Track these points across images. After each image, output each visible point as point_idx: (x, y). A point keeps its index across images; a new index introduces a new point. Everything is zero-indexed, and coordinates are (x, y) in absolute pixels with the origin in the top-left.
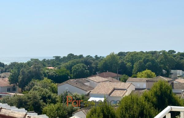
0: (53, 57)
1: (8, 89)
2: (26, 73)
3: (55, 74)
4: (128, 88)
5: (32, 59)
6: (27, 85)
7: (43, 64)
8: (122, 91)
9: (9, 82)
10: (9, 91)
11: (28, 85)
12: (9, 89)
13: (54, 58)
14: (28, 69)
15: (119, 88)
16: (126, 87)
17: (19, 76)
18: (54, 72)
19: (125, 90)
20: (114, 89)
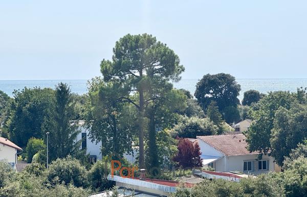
1: (245, 163)
2: (290, 121)
6: (289, 156)
9: (246, 145)
10: (250, 169)
11: (291, 155)
12: (250, 163)
14: (296, 111)
17: (272, 130)
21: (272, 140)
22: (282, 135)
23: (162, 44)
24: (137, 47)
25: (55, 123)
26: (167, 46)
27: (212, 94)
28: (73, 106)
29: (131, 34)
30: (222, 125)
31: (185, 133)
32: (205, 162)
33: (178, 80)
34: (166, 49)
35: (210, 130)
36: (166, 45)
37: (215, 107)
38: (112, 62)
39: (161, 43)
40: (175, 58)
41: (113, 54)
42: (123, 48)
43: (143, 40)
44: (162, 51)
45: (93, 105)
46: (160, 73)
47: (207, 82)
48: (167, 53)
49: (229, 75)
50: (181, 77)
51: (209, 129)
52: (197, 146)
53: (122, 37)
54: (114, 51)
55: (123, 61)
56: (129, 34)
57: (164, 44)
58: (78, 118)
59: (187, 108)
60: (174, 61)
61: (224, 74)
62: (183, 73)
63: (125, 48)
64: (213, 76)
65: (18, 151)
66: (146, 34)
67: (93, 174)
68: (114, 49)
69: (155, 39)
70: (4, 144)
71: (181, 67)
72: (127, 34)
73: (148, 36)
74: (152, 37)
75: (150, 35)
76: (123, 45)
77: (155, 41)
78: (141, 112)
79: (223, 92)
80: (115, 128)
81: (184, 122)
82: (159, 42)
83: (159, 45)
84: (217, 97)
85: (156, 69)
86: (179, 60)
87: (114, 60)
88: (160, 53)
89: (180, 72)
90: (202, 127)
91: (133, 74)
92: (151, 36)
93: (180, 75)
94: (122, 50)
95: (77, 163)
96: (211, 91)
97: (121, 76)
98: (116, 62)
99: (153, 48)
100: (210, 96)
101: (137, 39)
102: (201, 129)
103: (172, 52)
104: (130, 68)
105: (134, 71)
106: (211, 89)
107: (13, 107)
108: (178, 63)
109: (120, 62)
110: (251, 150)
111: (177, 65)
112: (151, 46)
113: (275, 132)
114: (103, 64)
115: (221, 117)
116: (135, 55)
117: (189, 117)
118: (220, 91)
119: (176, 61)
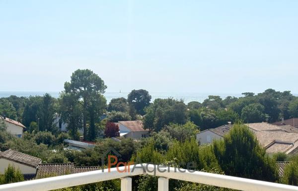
0: (243, 94)
1: (142, 135)
2: (163, 114)
3: (215, 117)
4: (296, 141)
5: (211, 97)
7: (221, 104)
8: (285, 145)
9: (143, 126)
13: (244, 96)
14: (167, 109)
15: (282, 140)
16: (293, 141)
18: (212, 115)
19: (290, 144)
20: (275, 142)
21: (154, 123)
22: (159, 121)
24: (83, 76)
25: (43, 114)
26: (98, 76)
28: (53, 105)
30: (136, 116)
32: (122, 135)
33: (104, 92)
38: (70, 83)
41: (71, 79)
43: (86, 72)
44: (95, 78)
45: (60, 104)
46: (94, 89)
48: (97, 79)
49: (145, 91)
51: (127, 117)
52: (117, 126)
53: (76, 70)
55: (76, 83)
56: (79, 69)
57: (97, 74)
58: (55, 111)
65: (24, 128)
67: (59, 139)
68: (71, 76)
69: (92, 72)
70: (16, 125)
71: (106, 86)
73: (89, 70)
76: (76, 75)
78: (84, 108)
81: (114, 114)
83: (94, 75)
85: (92, 87)
86: (104, 82)
90: (123, 117)
93: (105, 90)
94: (75, 77)
95: (50, 134)
97: (74, 90)
98: (72, 83)
100: (135, 101)
101: (83, 71)
102: (122, 118)
103: (100, 79)
104: (79, 86)
105: (81, 88)
106: (136, 98)
107: (24, 105)
108: (104, 84)
109: (74, 83)
110: (145, 128)
112: (90, 75)
113: (156, 119)
114: (66, 84)
115: (136, 112)
116: (82, 80)
117: (117, 111)
118: (141, 99)
119: (102, 83)
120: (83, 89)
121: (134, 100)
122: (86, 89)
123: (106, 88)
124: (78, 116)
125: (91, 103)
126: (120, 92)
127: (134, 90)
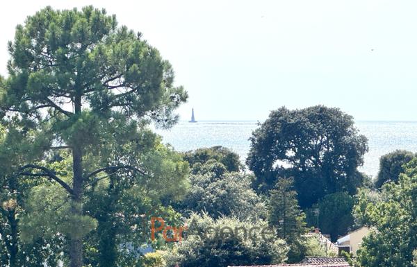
23: (131, 32)
24: (66, 40)
26: (142, 39)
27: (291, 159)
29: (55, 9)
30: (304, 239)
31: (203, 260)
33: (170, 122)
34: (140, 45)
35: (266, 251)
36: (139, 35)
37: (288, 194)
39: (128, 31)
40: (161, 68)
42: (34, 42)
43: (83, 23)
44: (131, 49)
46: (123, 105)
47: (278, 130)
48: (142, 56)
49: (336, 112)
50: (177, 117)
51: (265, 248)
53: (33, 14)
54: (11, 50)
55: (33, 74)
56: (48, 8)
57: (136, 33)
59: (223, 197)
60: (160, 74)
61: (323, 109)
62: (182, 104)
63: (39, 41)
64: (294, 114)
66: (91, 7)
68: (10, 44)
71: (179, 91)
72: (44, 7)
73: (98, 13)
74: (107, 15)
75: (100, 9)
76: (32, 34)
77: (114, 24)
78: (75, 203)
79: (322, 154)
80: (15, 241)
82: (124, 29)
83: (124, 35)
84: (304, 168)
85: (113, 97)
86: (172, 73)
87: (12, 73)
88: (125, 56)
89: (177, 104)
90: (248, 243)
91: (57, 108)
92: (104, 12)
93: (175, 112)
94: (30, 47)
96: (290, 153)
97: (26, 111)
98: (14, 78)
99: (108, 42)
100: (286, 165)
101: (69, 19)
102: (242, 248)
103: (154, 53)
104: (49, 91)
105: (60, 99)
106: (289, 147)
108: (170, 80)
109: (24, 78)
111: (168, 86)
112: (104, 38)
115: (305, 220)
116: (63, 60)
117: (215, 218)
118: (314, 152)
119: (165, 75)
120: (69, 107)
121: (283, 157)
122: (86, 106)
123: (184, 99)
124: (40, 242)
125: (103, 174)
126: (193, 120)
127: (283, 110)
